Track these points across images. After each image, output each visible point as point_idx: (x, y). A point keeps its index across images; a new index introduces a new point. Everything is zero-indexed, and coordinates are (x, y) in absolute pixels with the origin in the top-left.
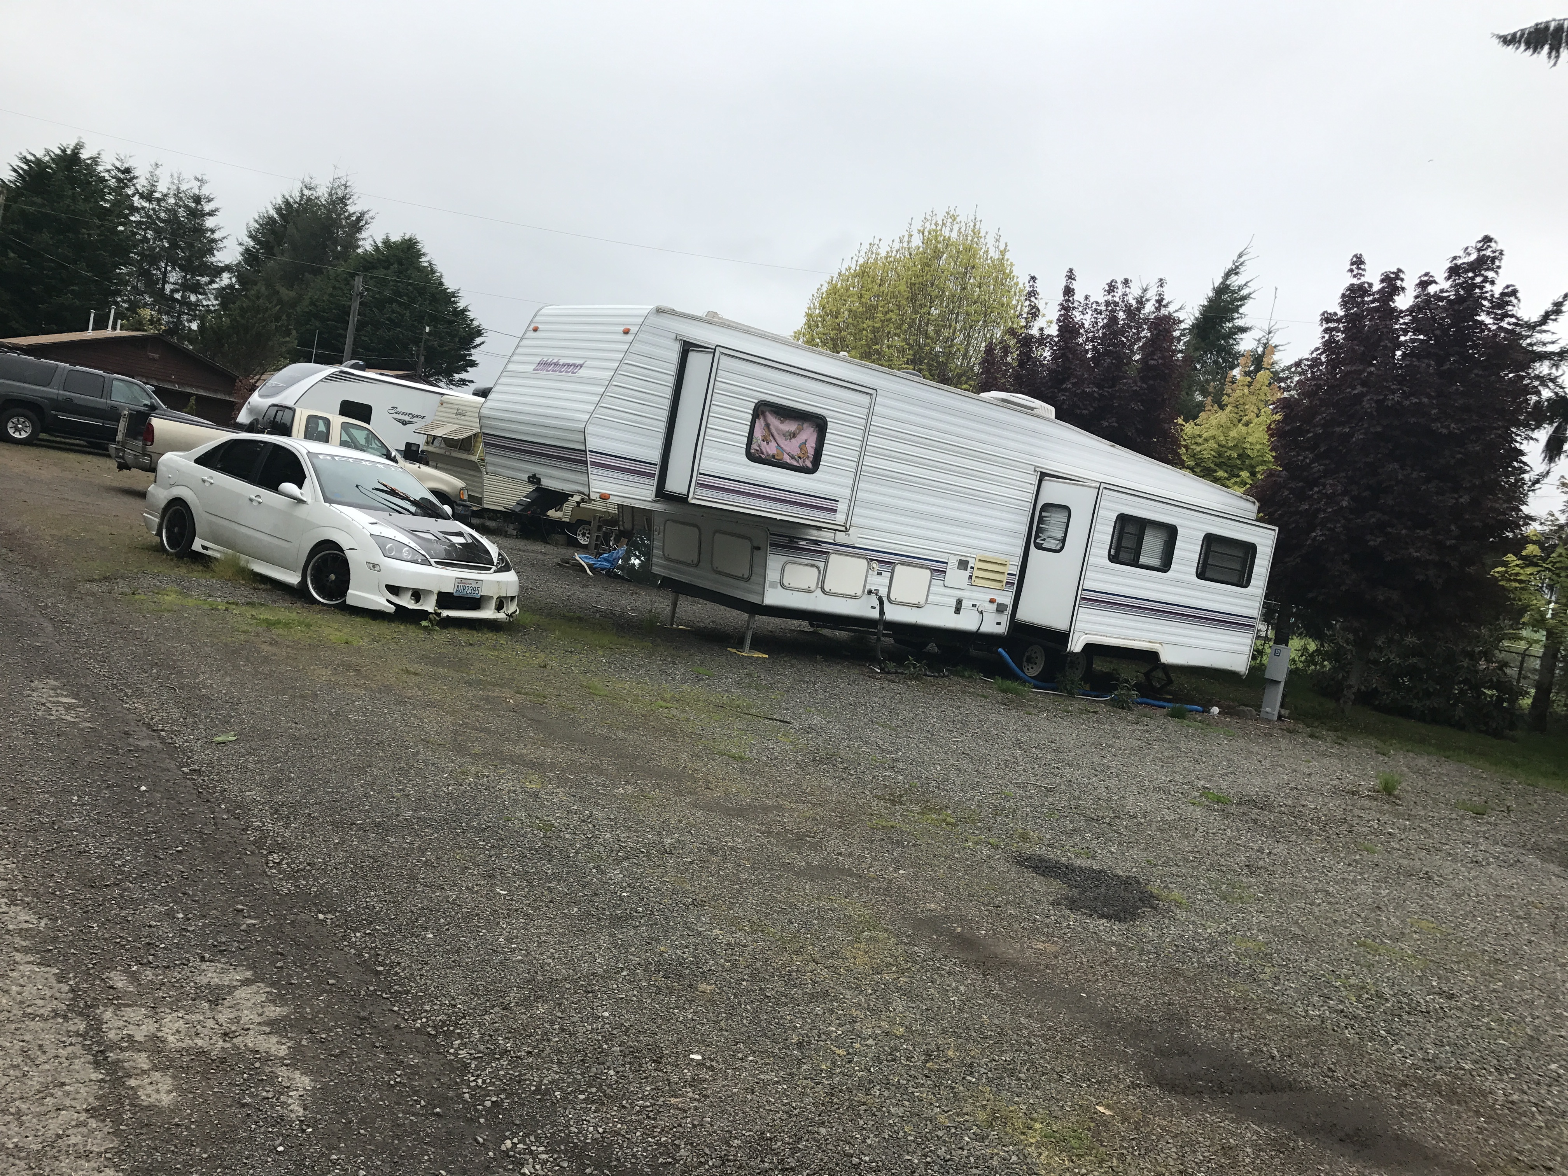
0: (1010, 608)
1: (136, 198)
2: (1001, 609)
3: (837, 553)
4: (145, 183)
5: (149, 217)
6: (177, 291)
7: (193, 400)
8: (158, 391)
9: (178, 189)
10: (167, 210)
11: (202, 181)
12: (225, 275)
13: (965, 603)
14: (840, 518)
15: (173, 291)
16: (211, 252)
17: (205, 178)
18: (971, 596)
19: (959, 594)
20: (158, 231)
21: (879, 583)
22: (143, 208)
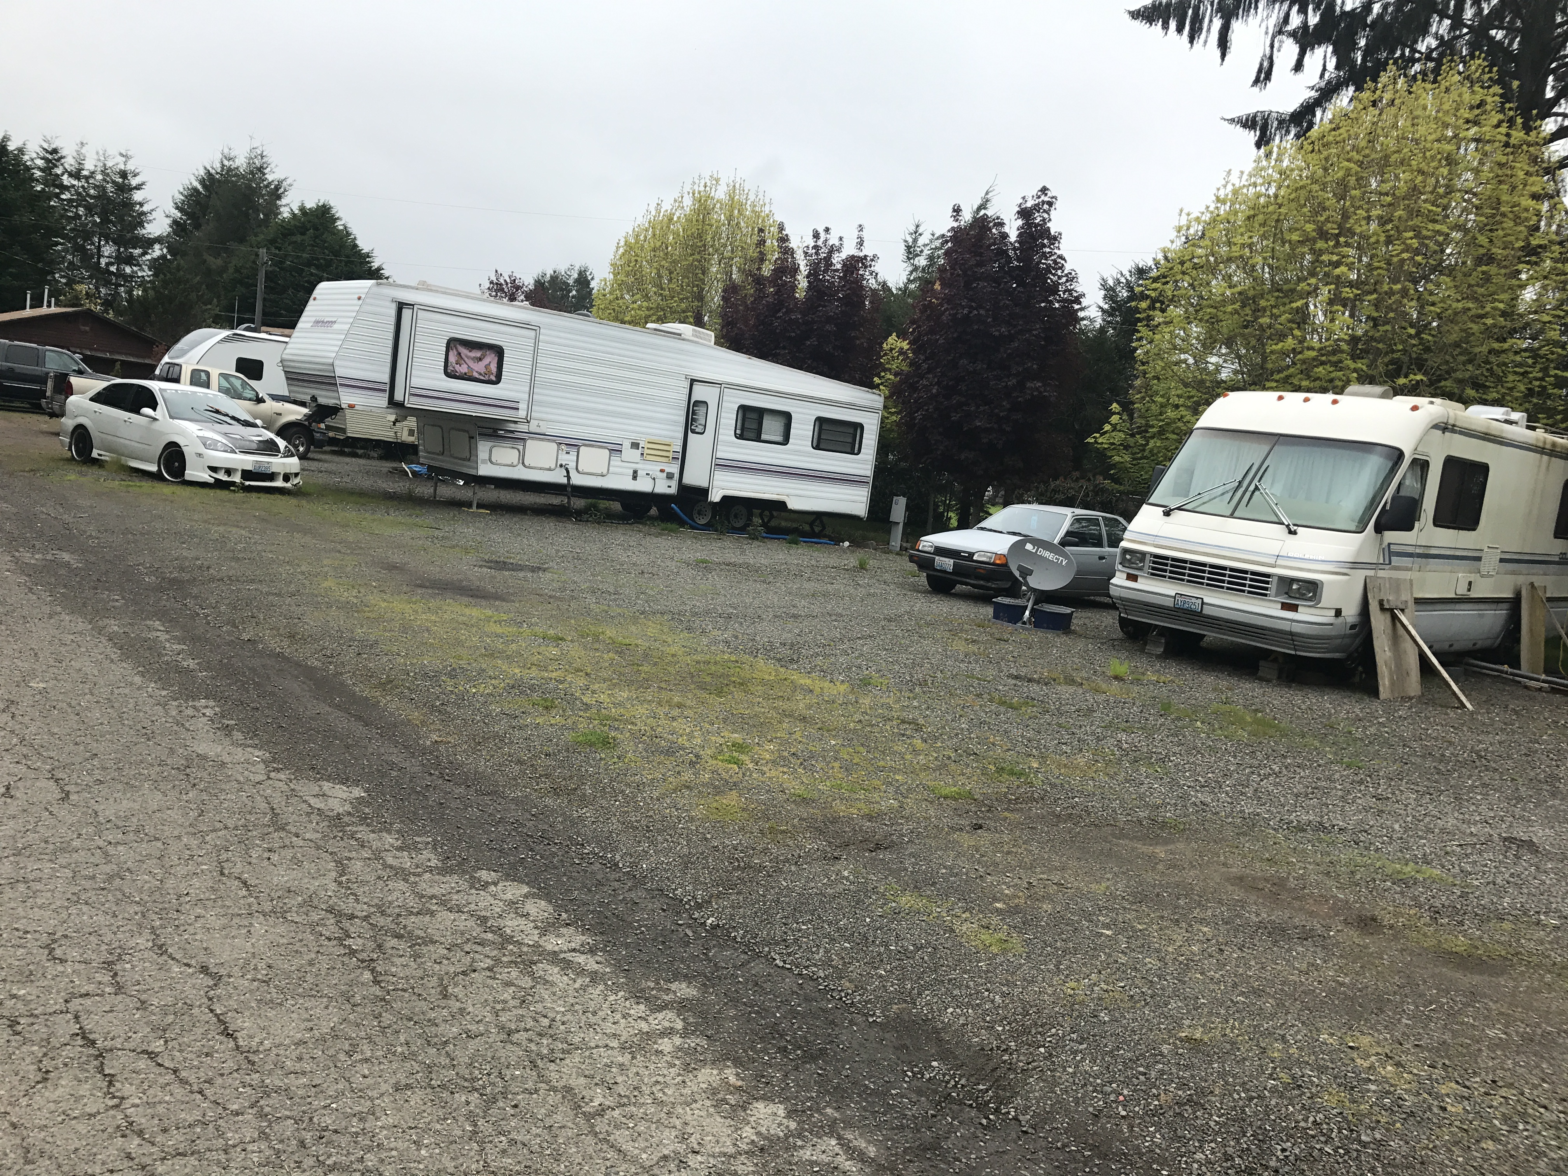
0: (677, 476)
1: (65, 177)
2: (670, 476)
3: (532, 438)
4: (73, 162)
5: (79, 194)
6: (112, 264)
7: (118, 366)
8: (86, 360)
9: (105, 165)
10: (95, 187)
11: (127, 157)
12: (157, 247)
13: (639, 473)
14: (522, 413)
15: (108, 264)
16: (141, 224)
17: (129, 153)
18: (643, 468)
19: (635, 466)
20: (89, 209)
21: (569, 459)
22: (73, 186)
